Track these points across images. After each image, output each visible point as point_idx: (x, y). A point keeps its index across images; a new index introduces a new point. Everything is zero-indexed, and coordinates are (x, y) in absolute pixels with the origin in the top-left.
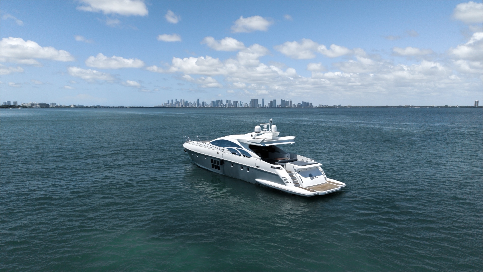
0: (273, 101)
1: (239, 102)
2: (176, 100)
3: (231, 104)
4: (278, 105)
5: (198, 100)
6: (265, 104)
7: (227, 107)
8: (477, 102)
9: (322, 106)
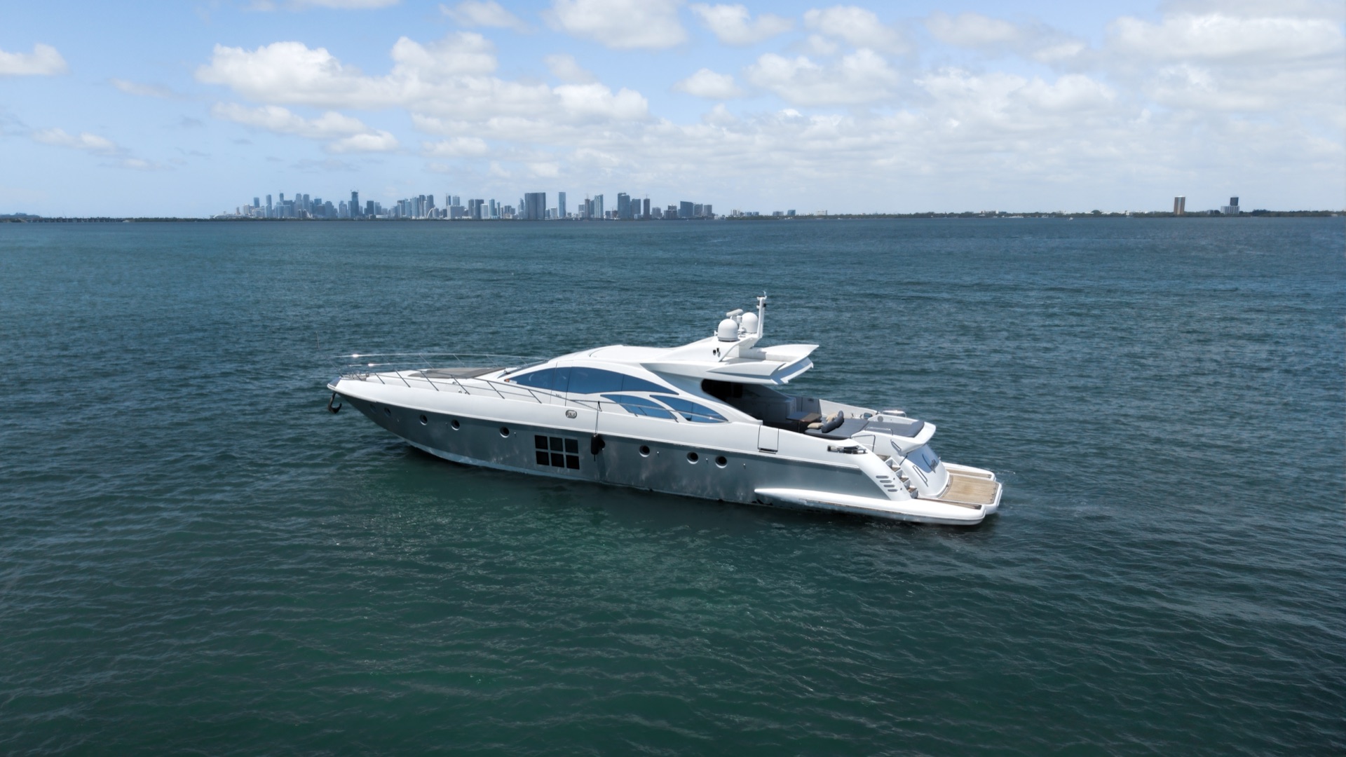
0: (592, 199)
1: (487, 203)
2: (282, 196)
3: (463, 208)
4: (608, 213)
5: (355, 195)
6: (568, 210)
7: (449, 217)
8: (1180, 202)
9: (742, 214)
